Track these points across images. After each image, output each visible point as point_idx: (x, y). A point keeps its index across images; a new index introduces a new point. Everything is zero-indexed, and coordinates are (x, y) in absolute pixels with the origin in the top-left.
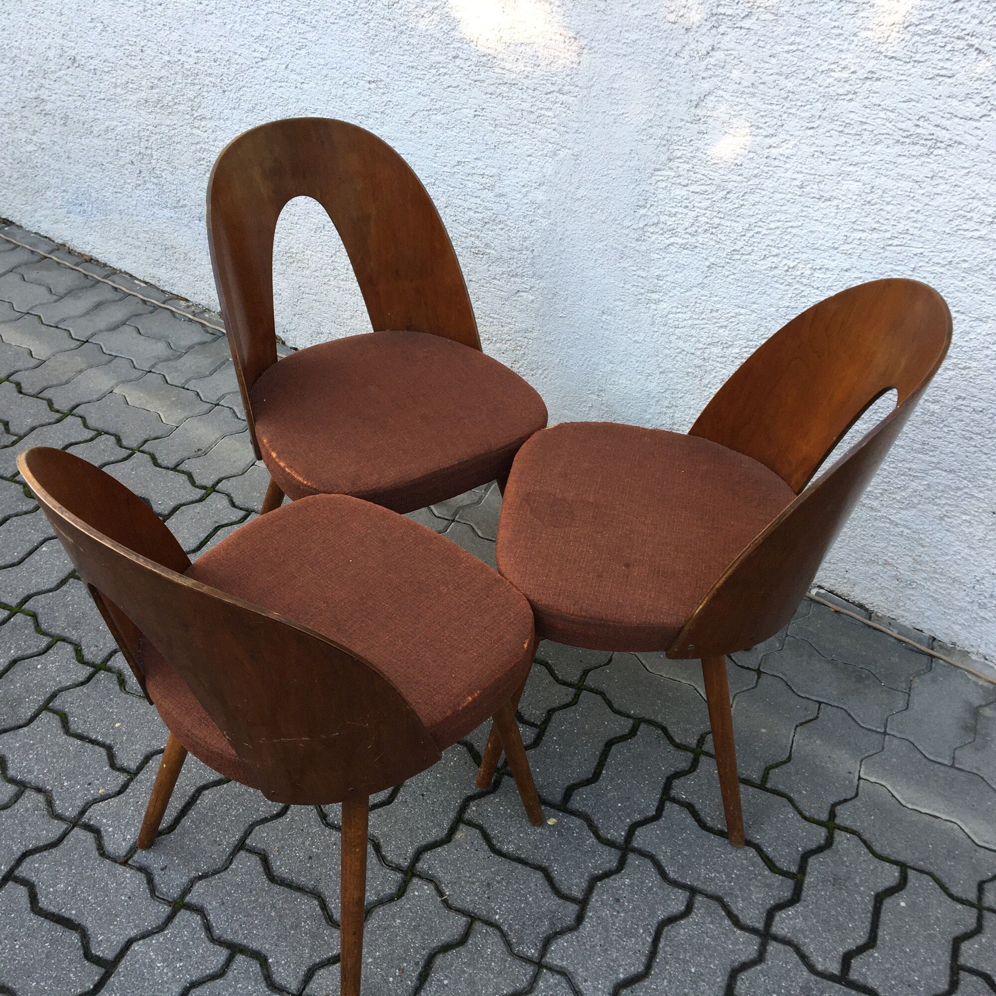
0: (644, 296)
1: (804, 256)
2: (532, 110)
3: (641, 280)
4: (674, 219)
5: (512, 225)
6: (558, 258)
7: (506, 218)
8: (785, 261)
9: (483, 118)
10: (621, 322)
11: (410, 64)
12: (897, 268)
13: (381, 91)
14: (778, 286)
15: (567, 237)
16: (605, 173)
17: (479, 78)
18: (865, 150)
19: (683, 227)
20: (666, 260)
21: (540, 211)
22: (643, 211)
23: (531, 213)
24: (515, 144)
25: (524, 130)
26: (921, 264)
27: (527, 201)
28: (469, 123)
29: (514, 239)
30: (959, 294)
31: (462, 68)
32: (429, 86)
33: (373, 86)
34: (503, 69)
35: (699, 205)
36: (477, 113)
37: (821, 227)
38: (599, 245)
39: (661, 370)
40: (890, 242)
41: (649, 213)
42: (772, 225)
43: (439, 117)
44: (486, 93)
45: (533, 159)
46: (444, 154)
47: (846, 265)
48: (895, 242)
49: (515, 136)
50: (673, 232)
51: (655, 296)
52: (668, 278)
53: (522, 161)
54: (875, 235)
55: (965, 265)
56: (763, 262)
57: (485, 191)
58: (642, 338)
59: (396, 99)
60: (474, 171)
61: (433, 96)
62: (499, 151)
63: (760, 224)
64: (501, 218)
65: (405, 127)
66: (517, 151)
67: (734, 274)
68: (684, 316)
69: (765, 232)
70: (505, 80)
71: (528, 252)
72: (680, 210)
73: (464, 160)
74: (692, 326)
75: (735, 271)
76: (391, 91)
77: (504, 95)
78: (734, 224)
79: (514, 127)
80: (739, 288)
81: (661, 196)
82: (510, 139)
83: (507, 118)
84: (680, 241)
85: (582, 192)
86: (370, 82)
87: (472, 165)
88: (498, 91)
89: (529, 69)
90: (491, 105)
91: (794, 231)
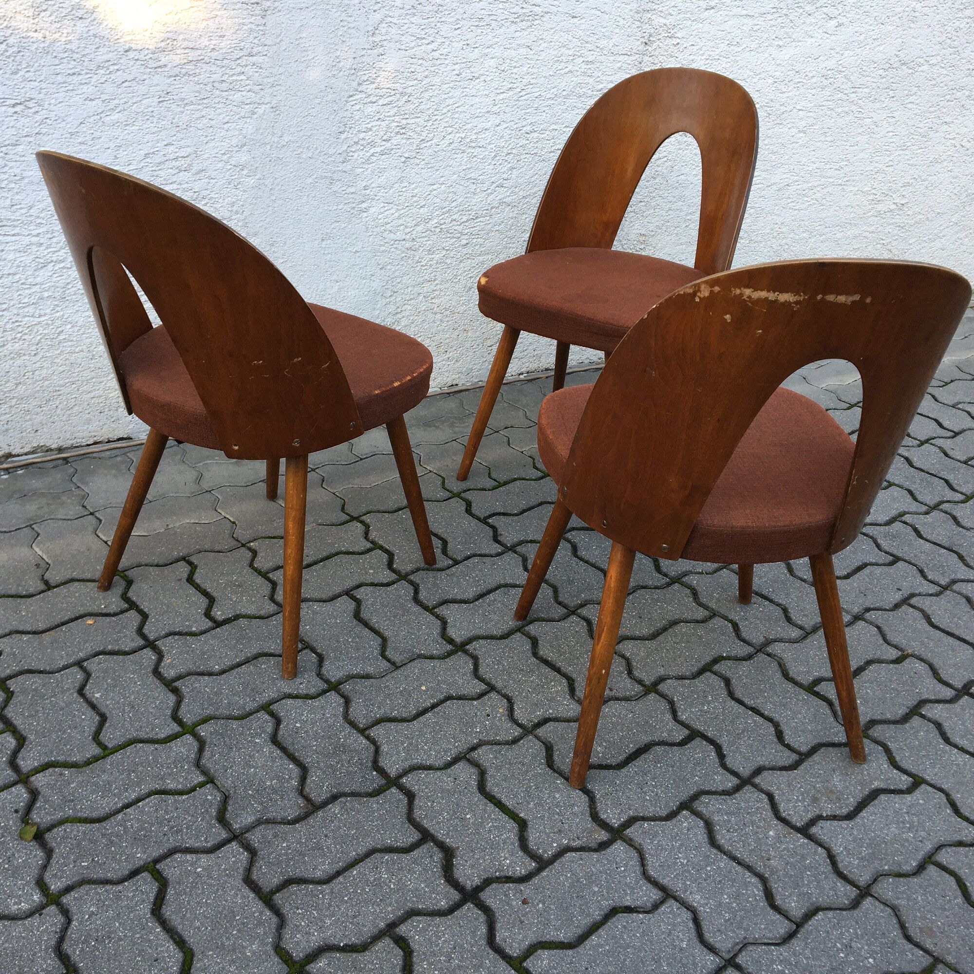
0: (356, 209)
1: (469, 126)
2: (223, 79)
3: (353, 196)
4: (370, 133)
5: (217, 196)
6: (270, 208)
7: (208, 192)
8: (458, 135)
9: (169, 102)
10: (340, 240)
11: (71, 72)
12: (528, 111)
13: (33, 110)
14: (456, 156)
15: (278, 185)
16: (306, 114)
17: (160, 63)
18: (495, 34)
19: (380, 137)
20: (369, 171)
21: (245, 172)
22: (343, 136)
23: (236, 177)
24: (209, 117)
25: (217, 100)
26: (540, 103)
27: (230, 167)
28: (152, 112)
29: (221, 209)
30: (564, 114)
31: (137, 60)
32: (97, 88)
33: (18, 108)
34: (185, 49)
35: (389, 114)
36: (161, 99)
37: (477, 100)
38: (310, 180)
39: (381, 267)
40: (521, 94)
41: (350, 135)
42: (445, 111)
43: (115, 116)
44: (171, 76)
45: (229, 125)
46: (125, 153)
47: (497, 122)
48: (523, 93)
49: (208, 110)
50: (372, 144)
51: (364, 205)
52: (373, 185)
53: (219, 130)
54: (511, 93)
55: (564, 93)
56: (443, 142)
57: (181, 174)
58: (360, 247)
59: (54, 113)
60: (165, 159)
61: (104, 97)
62: (191, 129)
63: (436, 113)
64: (204, 193)
65: (71, 140)
66: (213, 122)
67: (424, 160)
68: (391, 212)
69: (439, 118)
70: (190, 59)
71: (238, 215)
72: (374, 123)
73: (152, 151)
74: (399, 218)
75: (424, 157)
76: (46, 106)
77: (191, 73)
78: (417, 120)
79: (205, 101)
80: (429, 170)
81: (357, 118)
82: (203, 113)
83: (197, 94)
84: (378, 149)
85: (286, 138)
86: (14, 106)
87: (163, 153)
88: (184, 71)
89: (213, 42)
90: (177, 87)
91: (460, 109)
